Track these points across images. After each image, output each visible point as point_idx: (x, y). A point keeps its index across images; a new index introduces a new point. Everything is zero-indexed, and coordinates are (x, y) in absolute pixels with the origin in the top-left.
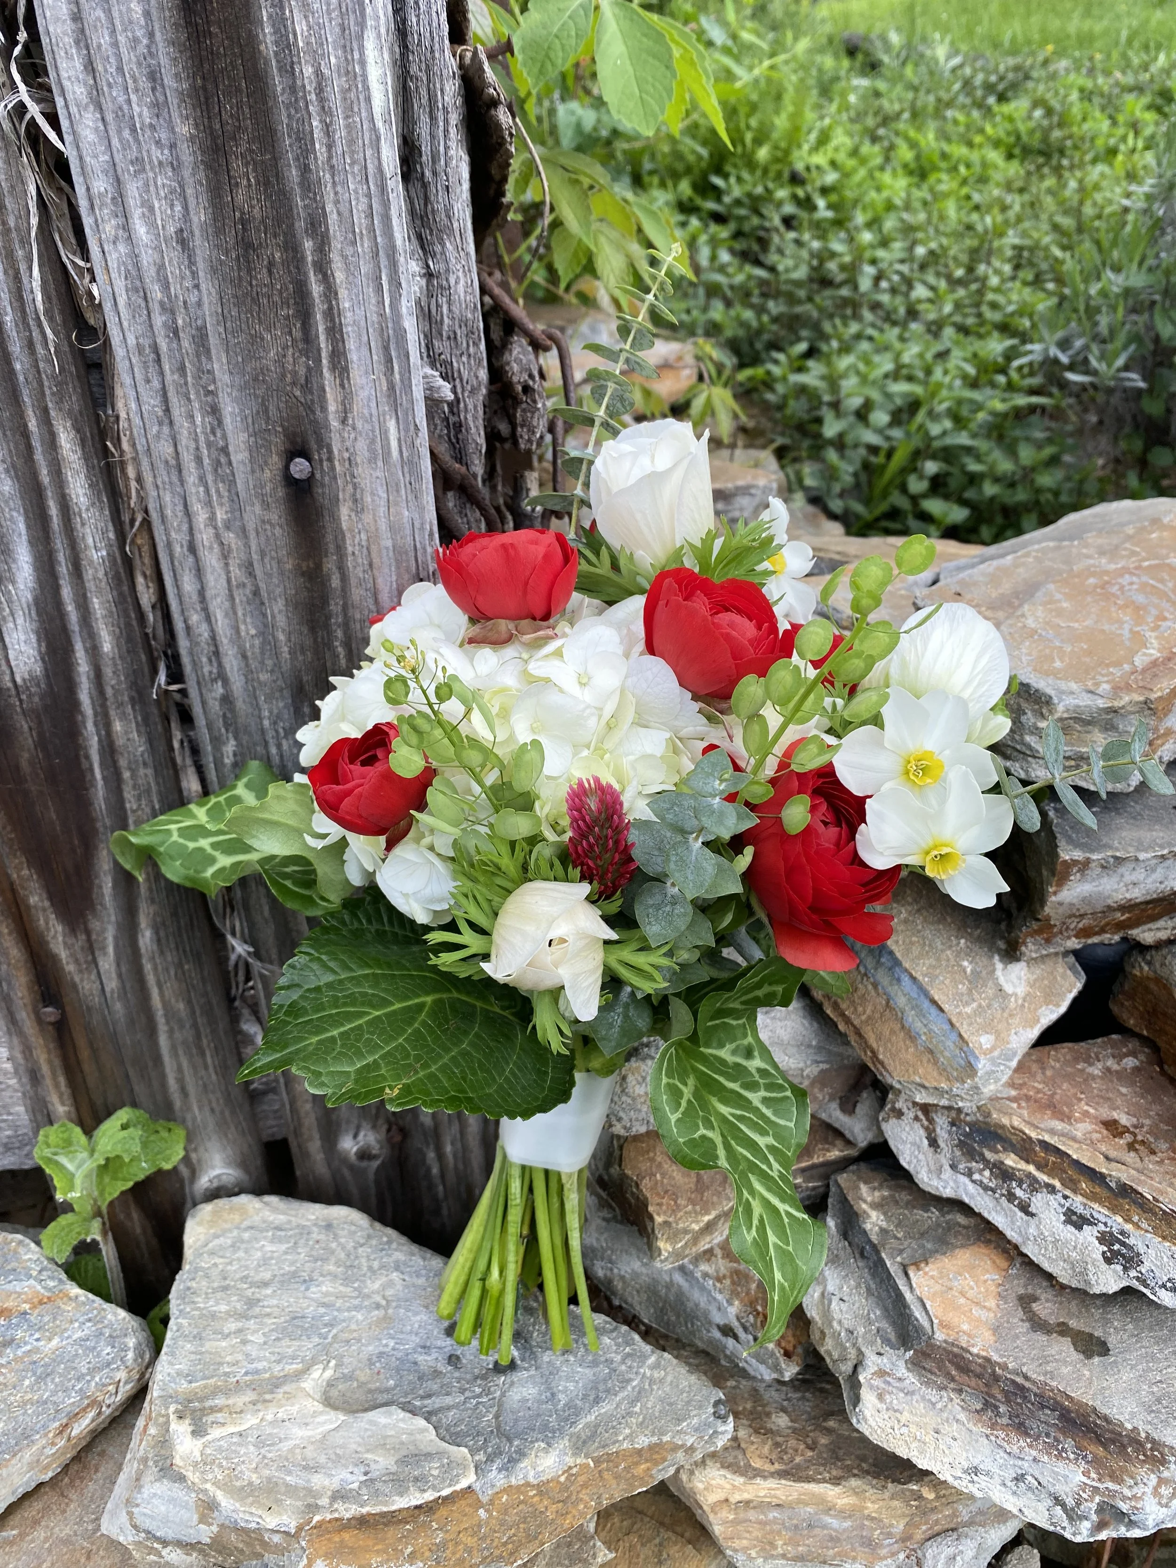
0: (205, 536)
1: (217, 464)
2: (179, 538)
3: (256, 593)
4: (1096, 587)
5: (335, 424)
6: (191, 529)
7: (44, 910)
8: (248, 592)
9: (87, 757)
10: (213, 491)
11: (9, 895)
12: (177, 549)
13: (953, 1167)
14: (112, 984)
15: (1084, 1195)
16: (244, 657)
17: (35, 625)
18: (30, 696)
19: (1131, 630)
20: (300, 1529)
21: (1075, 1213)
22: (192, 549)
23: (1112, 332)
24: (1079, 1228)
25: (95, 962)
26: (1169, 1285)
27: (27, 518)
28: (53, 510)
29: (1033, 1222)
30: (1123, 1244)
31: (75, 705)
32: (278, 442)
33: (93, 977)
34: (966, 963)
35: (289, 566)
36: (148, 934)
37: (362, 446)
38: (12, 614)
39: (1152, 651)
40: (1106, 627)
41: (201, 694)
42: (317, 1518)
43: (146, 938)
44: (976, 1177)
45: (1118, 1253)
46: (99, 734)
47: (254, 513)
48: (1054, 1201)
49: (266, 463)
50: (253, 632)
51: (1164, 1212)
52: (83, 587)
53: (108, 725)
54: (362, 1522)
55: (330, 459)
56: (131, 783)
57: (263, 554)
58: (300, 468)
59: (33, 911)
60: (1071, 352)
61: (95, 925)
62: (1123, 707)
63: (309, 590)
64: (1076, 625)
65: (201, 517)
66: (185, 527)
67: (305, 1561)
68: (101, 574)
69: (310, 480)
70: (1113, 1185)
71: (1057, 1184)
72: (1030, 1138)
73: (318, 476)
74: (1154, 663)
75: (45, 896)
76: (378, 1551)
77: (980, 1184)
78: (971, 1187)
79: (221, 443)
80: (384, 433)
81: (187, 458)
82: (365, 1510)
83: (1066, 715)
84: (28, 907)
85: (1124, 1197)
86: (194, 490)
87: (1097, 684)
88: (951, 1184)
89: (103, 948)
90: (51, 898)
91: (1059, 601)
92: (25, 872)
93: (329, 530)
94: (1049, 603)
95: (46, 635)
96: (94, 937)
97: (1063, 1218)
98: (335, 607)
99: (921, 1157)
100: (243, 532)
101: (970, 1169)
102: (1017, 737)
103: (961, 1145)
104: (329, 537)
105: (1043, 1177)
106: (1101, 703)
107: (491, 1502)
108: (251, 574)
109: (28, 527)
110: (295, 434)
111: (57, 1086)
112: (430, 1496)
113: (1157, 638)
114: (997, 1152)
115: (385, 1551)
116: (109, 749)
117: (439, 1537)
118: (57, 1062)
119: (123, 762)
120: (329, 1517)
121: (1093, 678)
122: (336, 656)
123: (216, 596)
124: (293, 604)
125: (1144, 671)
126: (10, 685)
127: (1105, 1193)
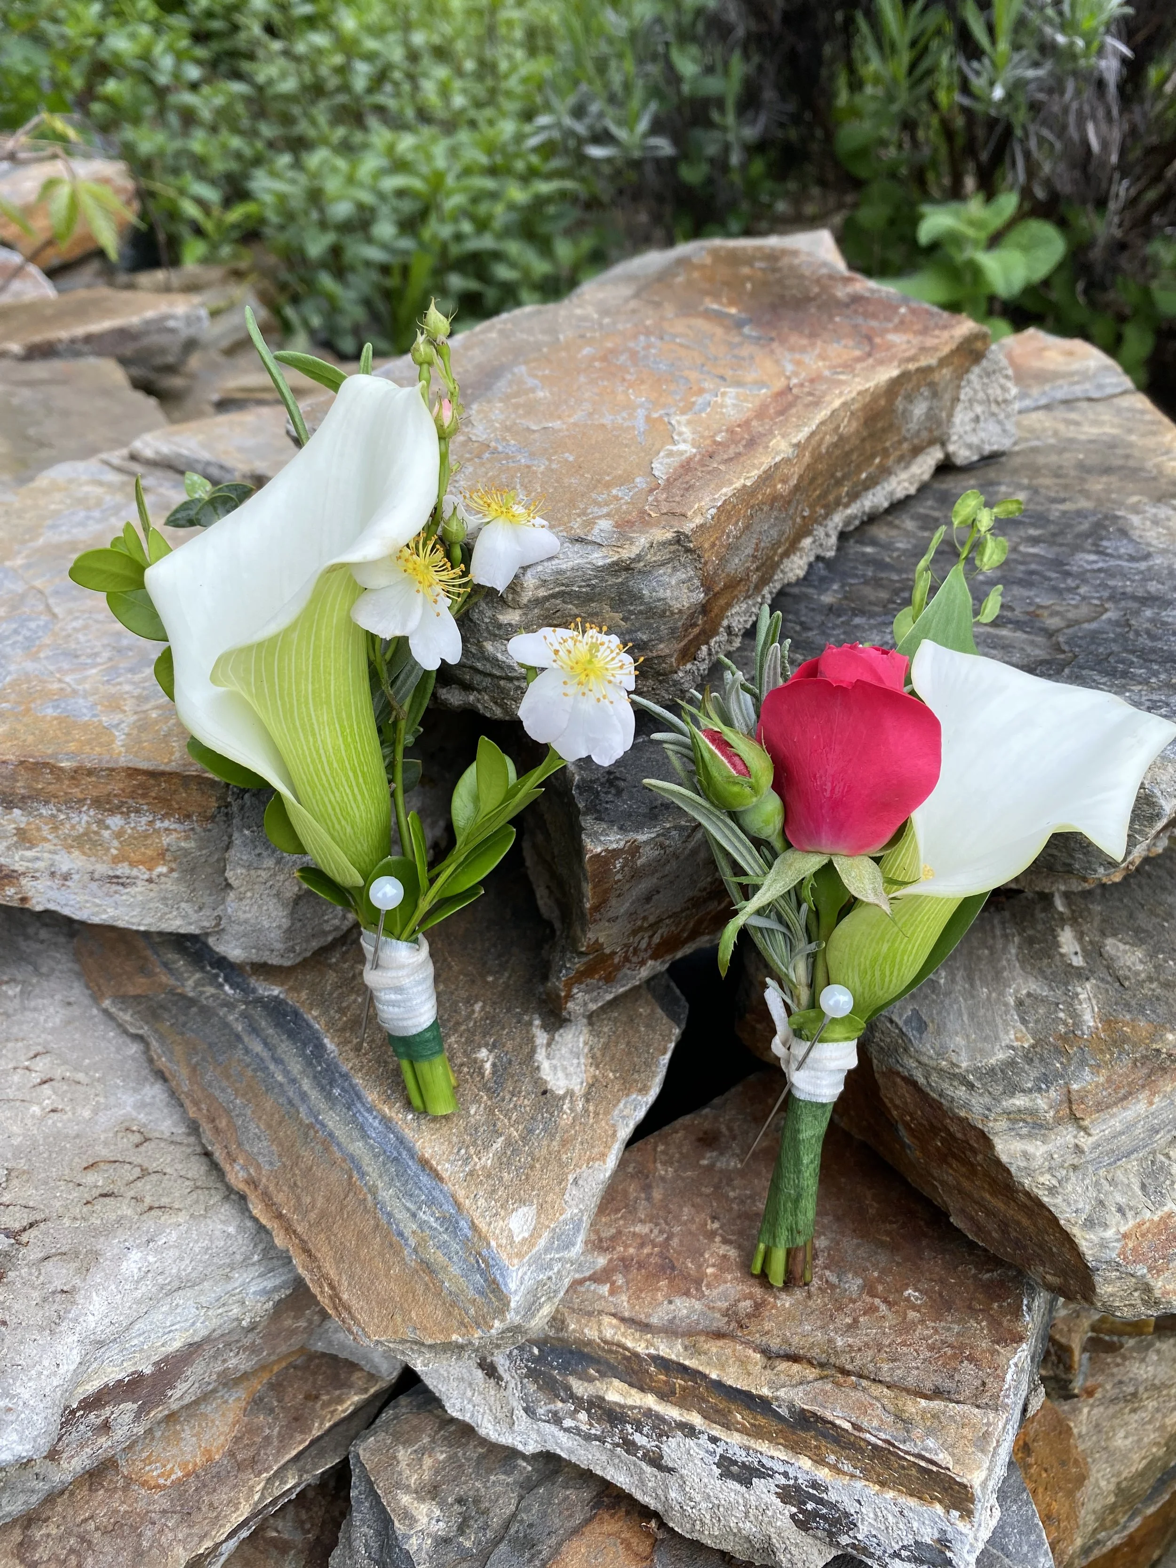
4: (593, 359)
13: (529, 1411)
15: (743, 1431)
19: (648, 418)
21: (735, 1463)
23: (627, 86)
24: (747, 1482)
26: (904, 1553)
29: (672, 1481)
30: (820, 1501)
34: (483, 1053)
39: (682, 447)
40: (607, 420)
44: (568, 1423)
45: (815, 1514)
48: (697, 1448)
51: (875, 1447)
60: (587, 121)
62: (639, 558)
64: (557, 424)
70: (784, 1412)
71: (696, 1419)
72: (636, 1355)
74: (687, 467)
77: (577, 1431)
78: (563, 1437)
83: (542, 593)
85: (806, 1429)
87: (590, 523)
88: (534, 1436)
91: (533, 390)
94: (517, 395)
97: (717, 1471)
99: (477, 1399)
101: (555, 1414)
102: (473, 650)
103: (532, 1374)
105: (672, 1413)
106: (599, 558)
113: (689, 423)
114: (591, 1380)
121: (584, 513)
125: (669, 482)
127: (775, 1426)
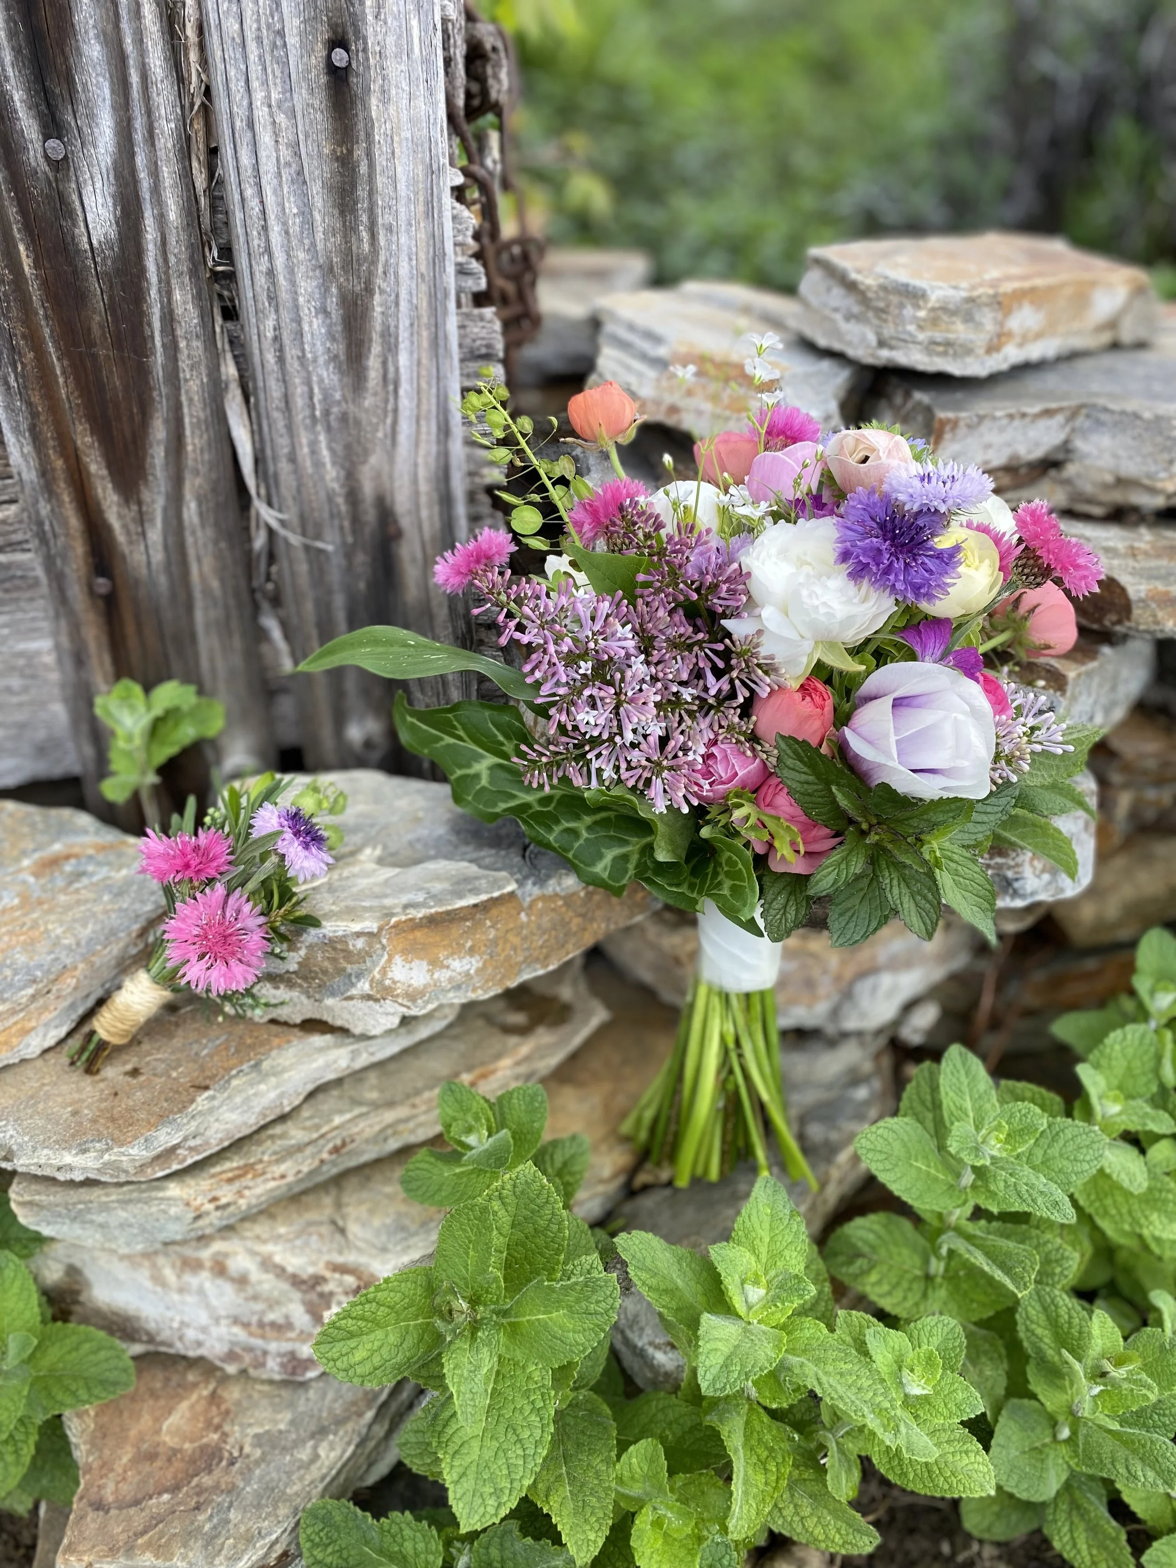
0: (261, 113)
1: (274, 46)
2: (240, 112)
3: (300, 172)
5: (370, 18)
6: (251, 104)
7: (103, 478)
8: (292, 171)
9: (150, 325)
10: (269, 70)
11: (73, 461)
12: (238, 124)
14: (158, 556)
16: (287, 233)
17: (113, 189)
18: (104, 259)
20: (381, 929)
22: (251, 125)
25: (144, 534)
27: (112, 83)
28: (135, 78)
31: (142, 270)
32: (324, 34)
33: (142, 548)
35: (326, 151)
36: (193, 505)
37: (390, 40)
38: (92, 178)
41: (251, 266)
42: (394, 920)
43: (191, 511)
46: (161, 302)
47: (301, 97)
49: (313, 50)
50: (295, 211)
52: (156, 156)
53: (170, 293)
54: (432, 921)
55: (365, 50)
56: (186, 352)
57: (307, 136)
58: (339, 57)
59: (93, 479)
61: (146, 496)
63: (342, 175)
65: (259, 96)
66: (245, 103)
67: (386, 957)
68: (170, 145)
69: (348, 68)
73: (354, 66)
75: (103, 464)
76: (444, 946)
79: (278, 26)
80: (408, 31)
81: (250, 35)
82: (433, 911)
84: (88, 473)
86: (255, 70)
89: (152, 520)
90: (109, 467)
92: (88, 439)
93: (361, 117)
95: (122, 199)
96: (144, 508)
98: (362, 192)
100: (292, 114)
104: (361, 126)
107: (531, 906)
108: (297, 154)
109: (113, 92)
110: (337, 25)
111: (102, 664)
112: (484, 897)
115: (451, 946)
116: (169, 318)
117: (492, 934)
118: (104, 639)
119: (179, 332)
120: (403, 918)
122: (360, 240)
123: (267, 173)
124: (329, 188)
126: (87, 246)
